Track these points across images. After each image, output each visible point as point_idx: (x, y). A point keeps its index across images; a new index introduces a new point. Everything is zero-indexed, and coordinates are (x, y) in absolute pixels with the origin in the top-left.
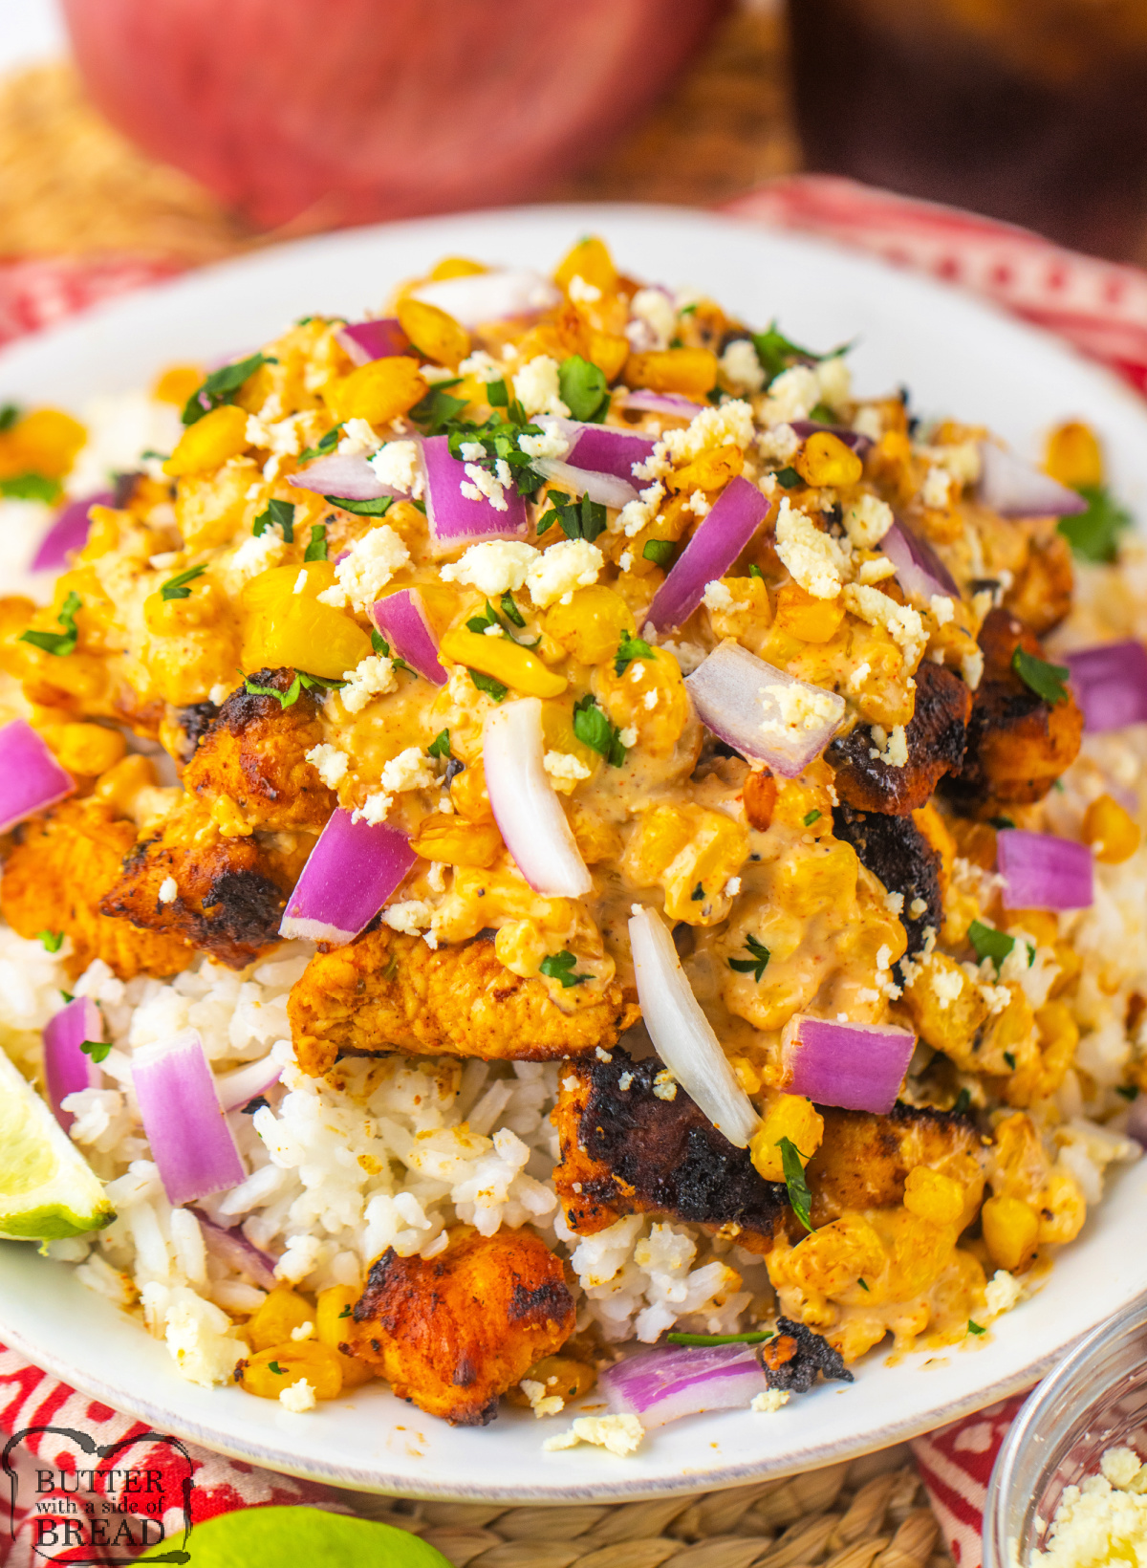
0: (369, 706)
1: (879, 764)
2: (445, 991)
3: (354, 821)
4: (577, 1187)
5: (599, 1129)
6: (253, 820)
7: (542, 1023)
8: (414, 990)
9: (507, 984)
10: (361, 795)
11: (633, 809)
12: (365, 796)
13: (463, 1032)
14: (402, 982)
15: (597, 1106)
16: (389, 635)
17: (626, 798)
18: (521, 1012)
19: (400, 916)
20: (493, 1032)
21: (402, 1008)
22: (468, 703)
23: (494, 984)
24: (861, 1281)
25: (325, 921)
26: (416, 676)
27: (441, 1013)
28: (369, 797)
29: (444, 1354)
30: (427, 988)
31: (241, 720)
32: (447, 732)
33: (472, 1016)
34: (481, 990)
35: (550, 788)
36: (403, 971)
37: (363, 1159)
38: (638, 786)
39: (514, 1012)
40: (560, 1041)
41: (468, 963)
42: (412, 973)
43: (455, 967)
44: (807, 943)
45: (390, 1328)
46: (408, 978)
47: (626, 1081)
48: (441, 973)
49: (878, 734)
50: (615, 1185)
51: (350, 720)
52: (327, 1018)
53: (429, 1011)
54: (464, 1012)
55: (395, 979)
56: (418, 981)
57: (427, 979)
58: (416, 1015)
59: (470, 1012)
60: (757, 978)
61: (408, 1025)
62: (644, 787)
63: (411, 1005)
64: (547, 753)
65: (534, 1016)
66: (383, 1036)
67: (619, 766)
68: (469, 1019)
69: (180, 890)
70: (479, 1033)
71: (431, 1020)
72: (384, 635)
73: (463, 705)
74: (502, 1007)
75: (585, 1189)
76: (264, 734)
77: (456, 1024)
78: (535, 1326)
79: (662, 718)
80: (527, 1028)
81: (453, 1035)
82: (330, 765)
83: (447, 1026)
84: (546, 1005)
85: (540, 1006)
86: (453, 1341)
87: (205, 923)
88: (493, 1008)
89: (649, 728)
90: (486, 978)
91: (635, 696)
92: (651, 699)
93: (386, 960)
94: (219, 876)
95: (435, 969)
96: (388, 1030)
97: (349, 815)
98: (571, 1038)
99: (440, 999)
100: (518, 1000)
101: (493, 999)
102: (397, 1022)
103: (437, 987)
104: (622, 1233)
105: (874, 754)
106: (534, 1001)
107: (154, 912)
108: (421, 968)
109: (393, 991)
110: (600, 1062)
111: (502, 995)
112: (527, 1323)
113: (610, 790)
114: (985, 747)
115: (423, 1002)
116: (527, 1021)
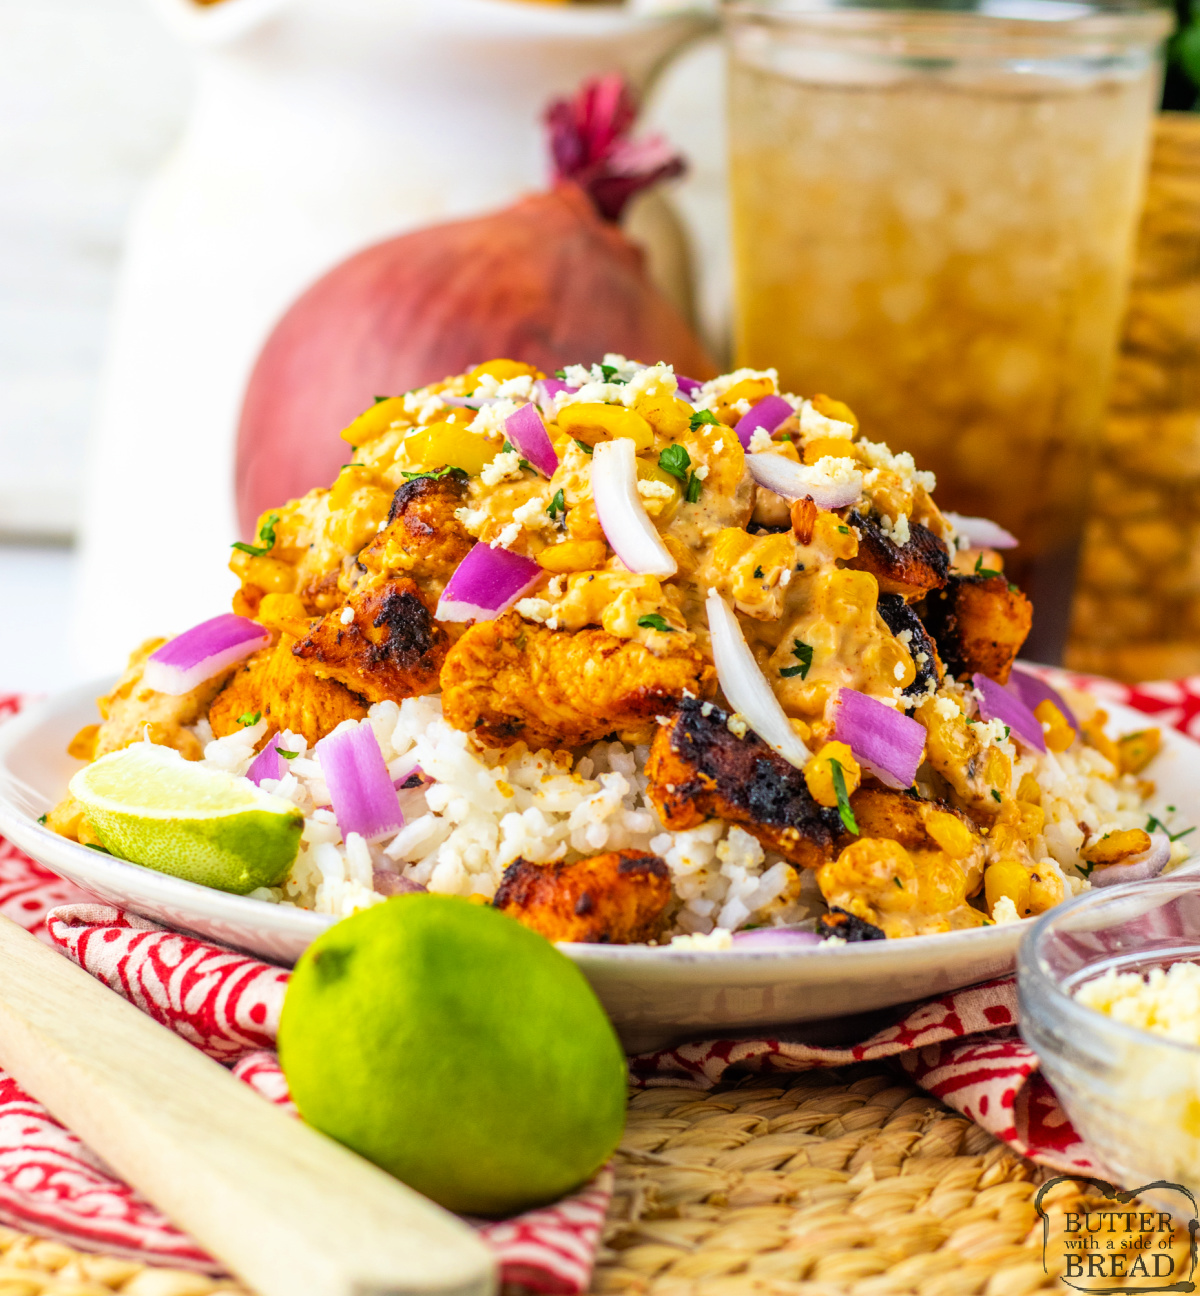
0: (500, 484)
1: (888, 539)
2: (563, 657)
3: (492, 547)
4: (671, 788)
5: (688, 735)
6: (415, 557)
7: (639, 671)
8: (539, 659)
9: (610, 645)
10: (497, 531)
11: (706, 533)
12: (500, 531)
13: (577, 688)
14: (528, 652)
15: (685, 721)
16: (516, 441)
17: (700, 525)
18: (623, 663)
19: (528, 607)
20: (601, 680)
21: (529, 674)
22: (578, 467)
23: (600, 647)
24: (896, 880)
25: (471, 601)
26: (536, 474)
27: (561, 675)
28: (503, 530)
29: (566, 902)
30: (549, 656)
31: (405, 500)
32: (562, 491)
33: (584, 674)
34: (592, 652)
35: (642, 506)
36: (530, 644)
37: (499, 783)
38: (709, 517)
39: (618, 664)
40: (653, 681)
41: (581, 638)
42: (537, 645)
43: (570, 642)
44: (841, 655)
45: (522, 901)
46: (534, 650)
47: (707, 709)
48: (560, 646)
49: (886, 520)
50: (702, 781)
51: (488, 492)
52: (472, 678)
53: (550, 675)
54: (578, 669)
55: (523, 650)
56: (542, 652)
57: (549, 651)
58: (540, 680)
59: (582, 670)
60: (803, 678)
61: (535, 687)
62: (715, 517)
63: (536, 669)
64: (639, 480)
65: (634, 665)
66: (514, 697)
67: (695, 502)
68: (582, 676)
69: (356, 615)
70: (590, 686)
71: (552, 682)
72: (513, 442)
73: (574, 469)
74: (608, 660)
75: (677, 790)
76: (424, 502)
77: (571, 682)
78: (640, 878)
79: (726, 460)
80: (628, 675)
81: (570, 691)
82: (472, 518)
83: (564, 685)
84: (643, 654)
85: (638, 657)
86: (573, 892)
87: (375, 649)
88: (601, 663)
89: (718, 466)
90: (594, 646)
91: (706, 446)
92: (718, 446)
93: (517, 634)
94: (388, 596)
95: (555, 643)
96: (517, 690)
97: (489, 545)
98: (662, 676)
99: (559, 663)
100: (620, 656)
101: (601, 657)
102: (526, 685)
103: (556, 654)
104: (707, 832)
105: (885, 532)
106: (633, 654)
107: (335, 643)
108: (544, 643)
109: (522, 660)
110: (688, 698)
111: (607, 654)
112: (633, 875)
113: (688, 519)
114: (961, 598)
115: (545, 669)
116: (628, 669)
